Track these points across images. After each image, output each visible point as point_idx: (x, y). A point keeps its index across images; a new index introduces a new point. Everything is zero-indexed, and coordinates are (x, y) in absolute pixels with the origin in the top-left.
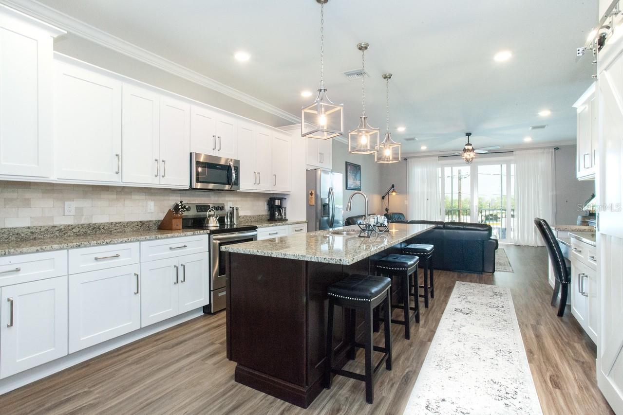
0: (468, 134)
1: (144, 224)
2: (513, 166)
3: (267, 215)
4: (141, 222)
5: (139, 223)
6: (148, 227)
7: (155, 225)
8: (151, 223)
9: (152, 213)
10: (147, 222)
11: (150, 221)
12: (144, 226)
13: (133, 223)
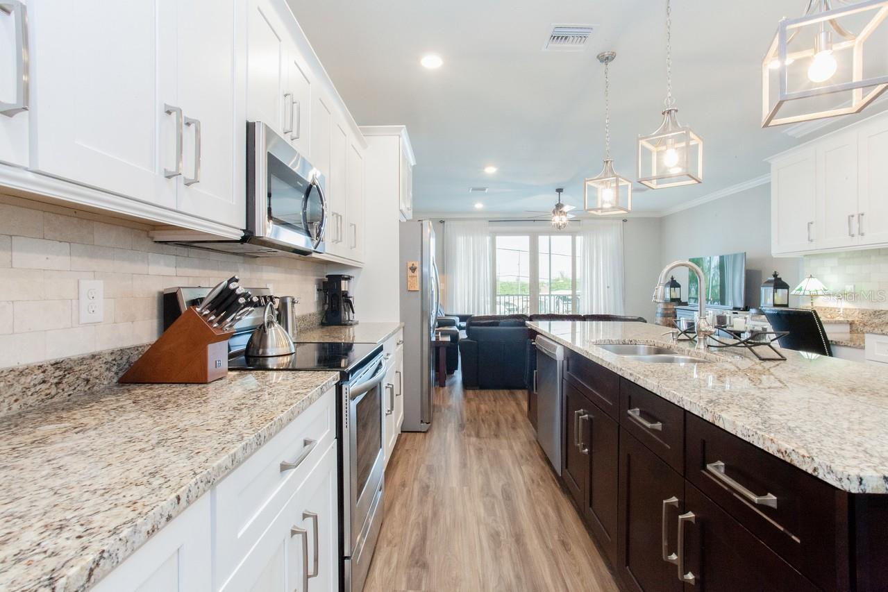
0: (559, 191)
1: (70, 370)
2: (579, 239)
3: (314, 314)
4: (56, 365)
5: (51, 369)
6: (88, 381)
7: (108, 369)
8: (96, 364)
9: (95, 324)
10: (82, 360)
11: (93, 356)
12: (70, 378)
13: (21, 373)
